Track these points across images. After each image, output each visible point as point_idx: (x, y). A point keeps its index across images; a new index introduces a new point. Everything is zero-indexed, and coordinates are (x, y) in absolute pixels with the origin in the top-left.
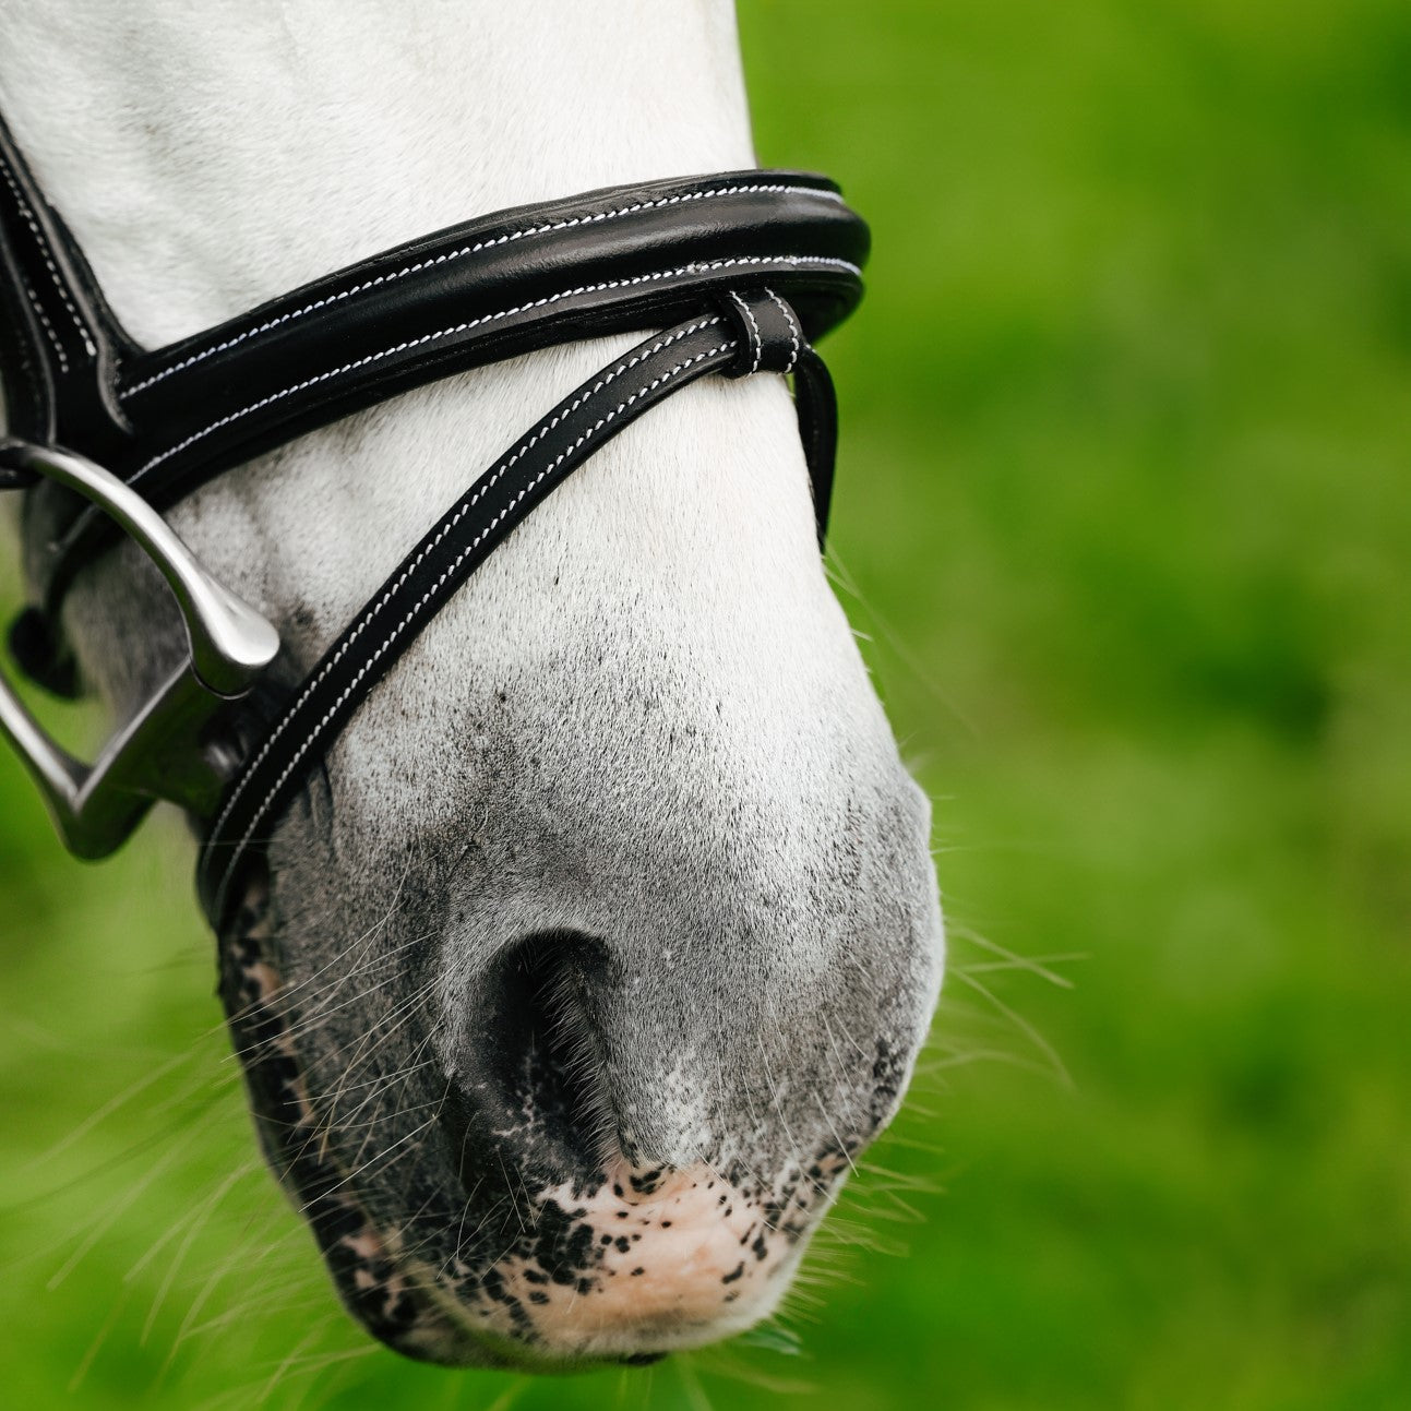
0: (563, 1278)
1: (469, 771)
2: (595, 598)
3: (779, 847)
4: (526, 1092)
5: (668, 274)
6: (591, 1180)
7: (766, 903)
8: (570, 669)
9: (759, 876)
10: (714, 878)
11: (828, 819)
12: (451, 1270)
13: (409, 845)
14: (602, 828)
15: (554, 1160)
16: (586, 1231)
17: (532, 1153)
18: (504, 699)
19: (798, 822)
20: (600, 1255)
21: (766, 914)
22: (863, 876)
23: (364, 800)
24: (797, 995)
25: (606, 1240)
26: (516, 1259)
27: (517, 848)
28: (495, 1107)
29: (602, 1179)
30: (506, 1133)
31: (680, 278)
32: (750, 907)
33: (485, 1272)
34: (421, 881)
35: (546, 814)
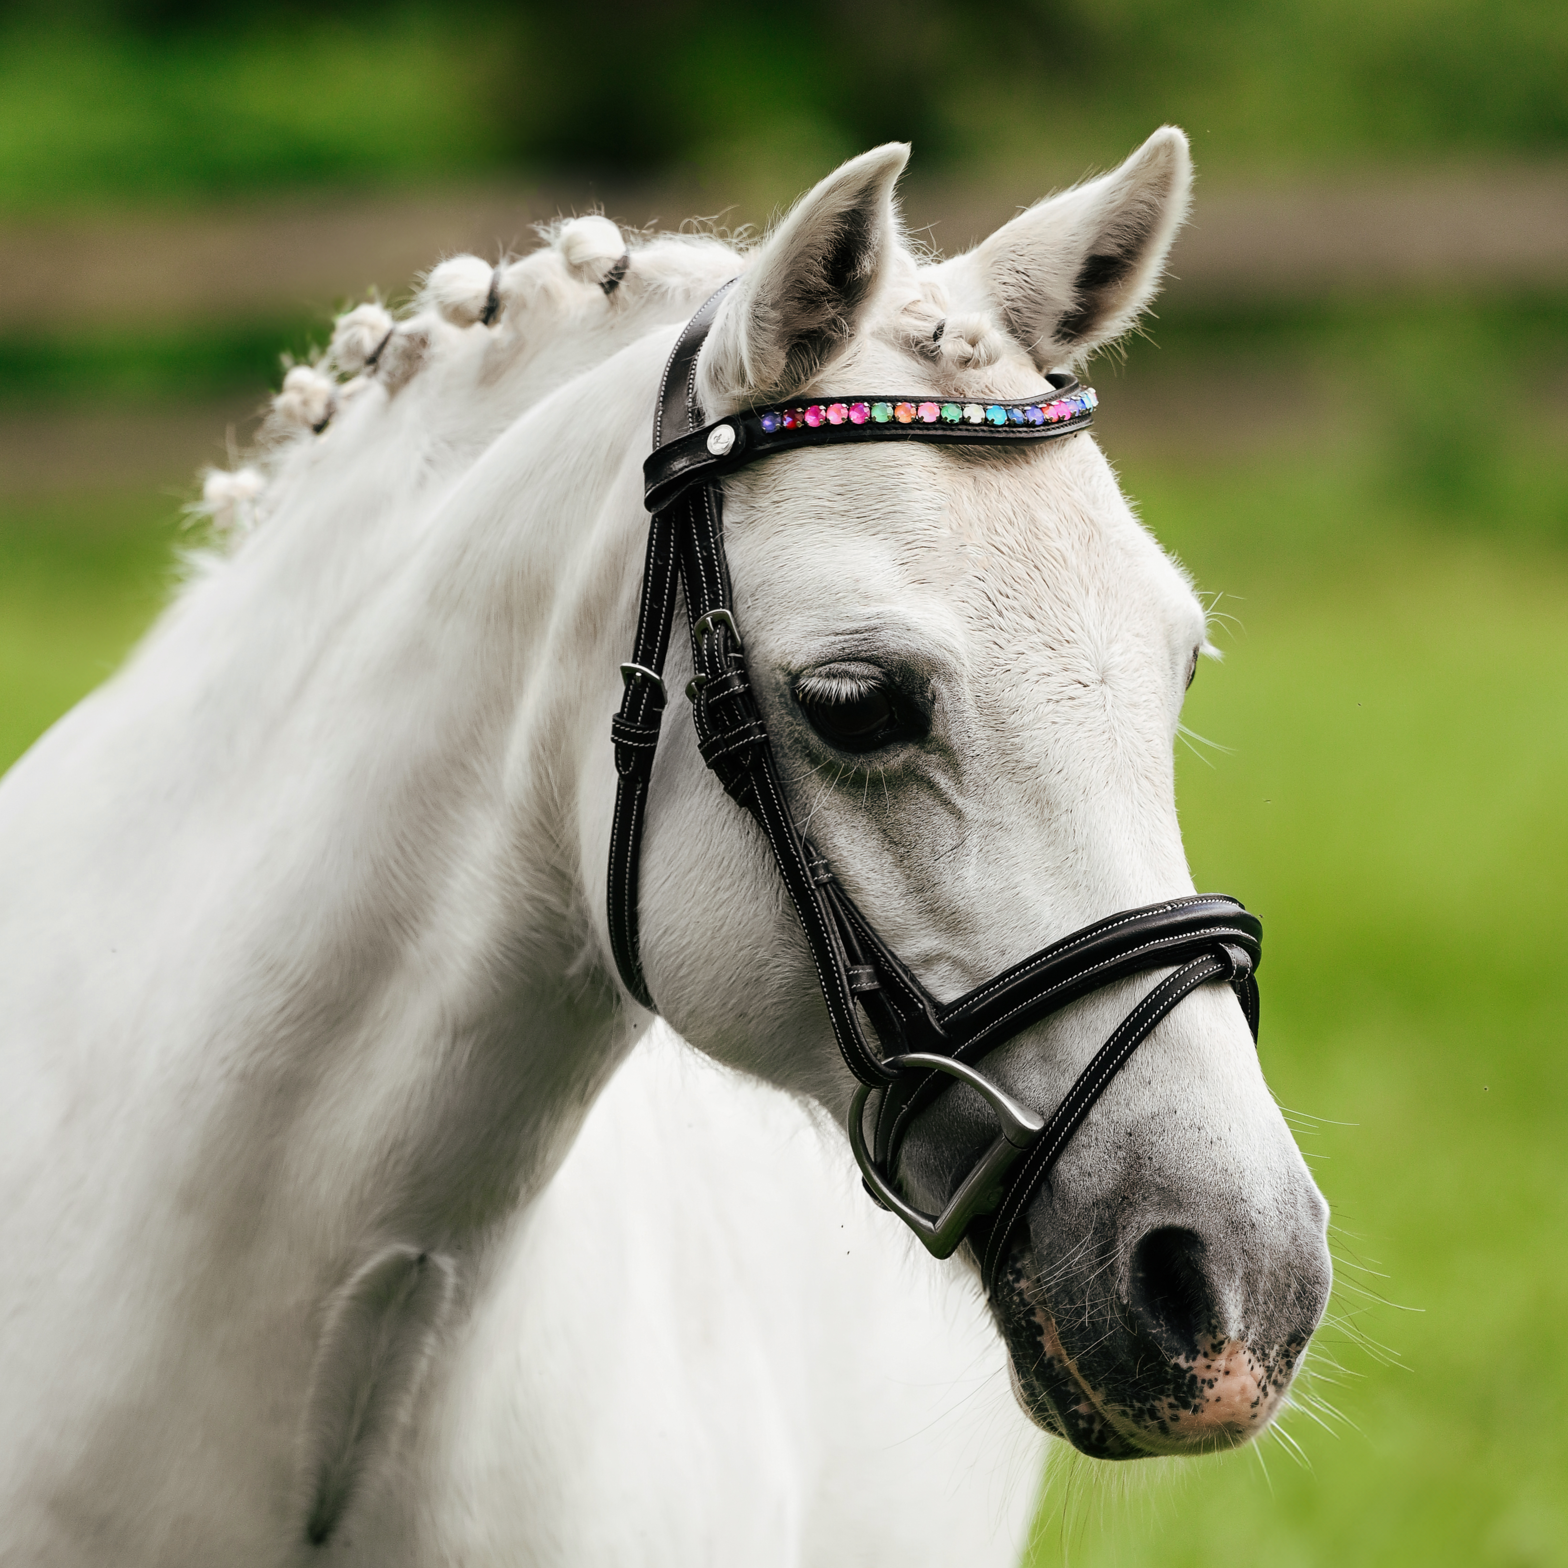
0: (1186, 1405)
1: (1118, 1167)
2: (1169, 1087)
3: (1261, 1189)
4: (1160, 1314)
5: (1193, 934)
6: (1193, 1353)
7: (1260, 1213)
8: (1162, 1118)
9: (1255, 1200)
10: (1236, 1202)
11: (1280, 1178)
12: (1132, 1406)
13: (1093, 1203)
14: (1185, 1183)
15: (1176, 1344)
16: (1194, 1378)
17: (1166, 1341)
18: (1131, 1135)
19: (1268, 1178)
20: (1202, 1391)
21: (1260, 1218)
22: (1298, 1205)
23: (1069, 1188)
24: (1277, 1256)
25: (1203, 1381)
26: (1163, 1398)
27: (1146, 1195)
28: (1148, 1319)
29: (1198, 1352)
30: (1154, 1331)
31: (1198, 936)
32: (1253, 1214)
33: (1148, 1406)
34: (1101, 1219)
35: (1158, 1179)
